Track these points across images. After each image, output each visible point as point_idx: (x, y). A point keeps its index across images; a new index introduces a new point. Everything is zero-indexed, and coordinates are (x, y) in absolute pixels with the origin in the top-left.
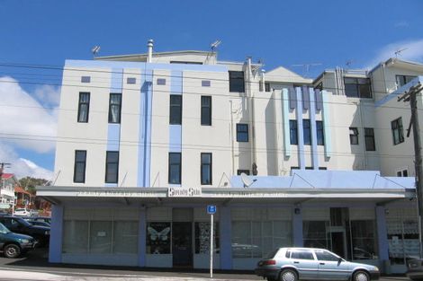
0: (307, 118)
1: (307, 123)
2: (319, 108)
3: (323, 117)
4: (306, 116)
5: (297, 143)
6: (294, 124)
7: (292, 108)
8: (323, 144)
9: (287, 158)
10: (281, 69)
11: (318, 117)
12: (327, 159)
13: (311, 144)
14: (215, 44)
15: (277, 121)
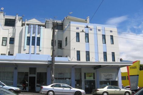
0: (34, 36)
1: (34, 38)
2: (39, 33)
3: (40, 36)
4: (34, 35)
5: (29, 45)
6: (29, 38)
7: (29, 32)
8: (39, 45)
9: (25, 50)
10: (34, 19)
11: (38, 36)
12: (40, 51)
13: (34, 45)
14: (2, 9)
15: (23, 36)
